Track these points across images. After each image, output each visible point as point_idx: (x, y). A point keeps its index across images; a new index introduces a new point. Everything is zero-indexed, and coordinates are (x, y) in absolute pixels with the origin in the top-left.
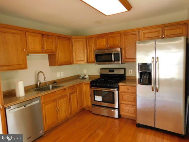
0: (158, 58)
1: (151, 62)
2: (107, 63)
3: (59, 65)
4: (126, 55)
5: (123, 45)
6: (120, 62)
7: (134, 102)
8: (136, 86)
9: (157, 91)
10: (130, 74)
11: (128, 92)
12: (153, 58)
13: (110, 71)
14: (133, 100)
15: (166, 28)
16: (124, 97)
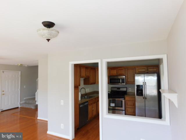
0: (146, 83)
1: (142, 85)
2: (116, 84)
3: (90, 84)
4: (128, 80)
5: (127, 74)
6: (125, 84)
7: (134, 106)
8: (135, 97)
9: (146, 99)
10: (129, 91)
11: (130, 101)
12: (143, 83)
13: (118, 89)
14: (133, 105)
15: (149, 68)
16: (128, 103)
